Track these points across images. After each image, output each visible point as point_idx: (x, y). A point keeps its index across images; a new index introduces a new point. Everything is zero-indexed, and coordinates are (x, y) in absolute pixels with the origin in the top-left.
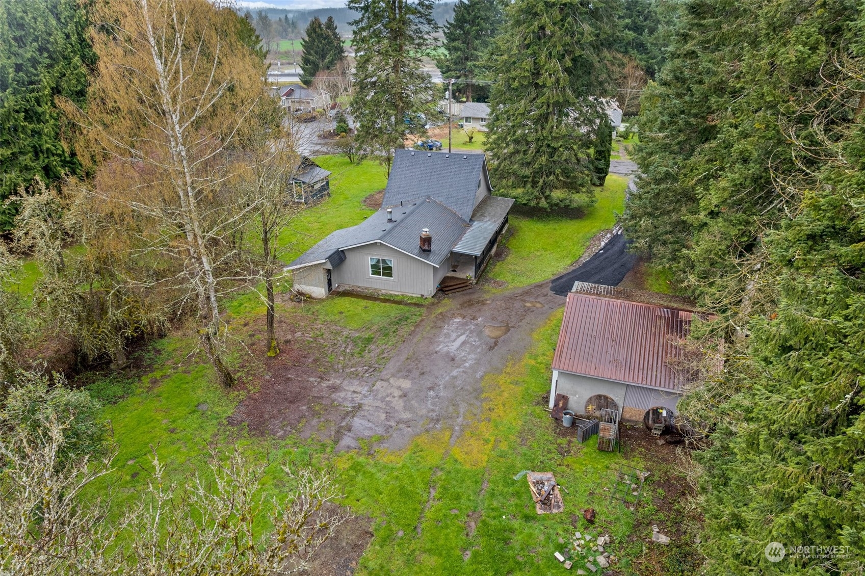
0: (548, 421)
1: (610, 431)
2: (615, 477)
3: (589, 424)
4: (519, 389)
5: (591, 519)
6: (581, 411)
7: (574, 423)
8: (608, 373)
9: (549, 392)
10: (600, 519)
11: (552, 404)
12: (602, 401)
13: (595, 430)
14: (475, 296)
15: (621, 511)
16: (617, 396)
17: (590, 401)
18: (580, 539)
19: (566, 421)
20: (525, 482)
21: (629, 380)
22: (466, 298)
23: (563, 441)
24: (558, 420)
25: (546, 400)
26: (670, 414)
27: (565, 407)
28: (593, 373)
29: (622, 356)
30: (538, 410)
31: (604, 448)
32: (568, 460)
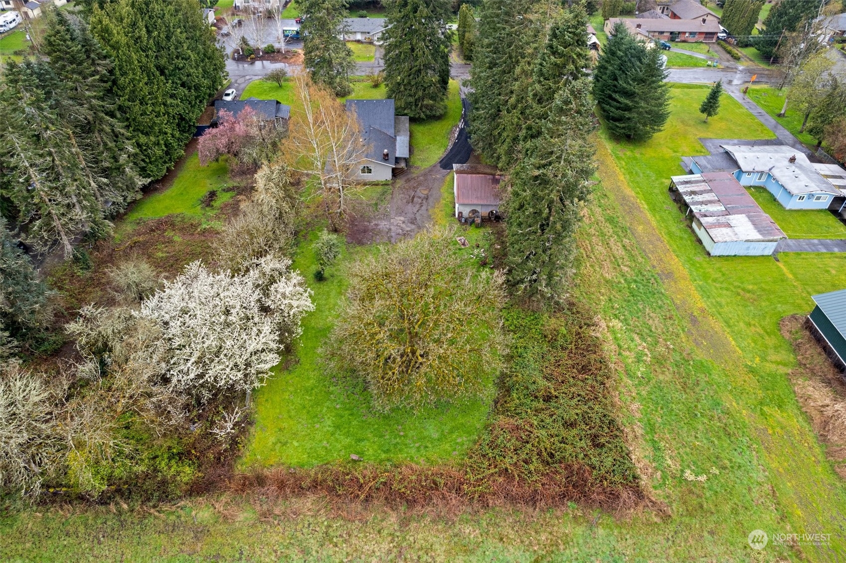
0: (457, 221)
1: (478, 220)
2: (482, 234)
3: (471, 220)
4: (443, 213)
5: (478, 246)
6: (467, 216)
7: (466, 221)
8: (475, 202)
9: (455, 212)
10: (480, 246)
11: (457, 216)
12: (474, 212)
13: (473, 221)
14: (409, 176)
15: (485, 242)
16: (478, 209)
17: (470, 212)
18: (476, 251)
19: (463, 220)
20: (456, 241)
21: (482, 203)
22: (406, 178)
23: (464, 227)
24: (460, 221)
25: (454, 215)
26: (496, 212)
27: (462, 216)
28: (470, 203)
29: (479, 195)
30: (452, 218)
31: (477, 227)
32: (467, 232)
